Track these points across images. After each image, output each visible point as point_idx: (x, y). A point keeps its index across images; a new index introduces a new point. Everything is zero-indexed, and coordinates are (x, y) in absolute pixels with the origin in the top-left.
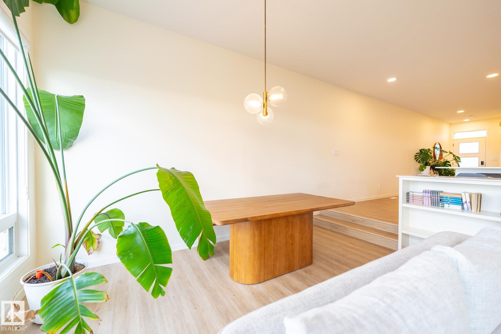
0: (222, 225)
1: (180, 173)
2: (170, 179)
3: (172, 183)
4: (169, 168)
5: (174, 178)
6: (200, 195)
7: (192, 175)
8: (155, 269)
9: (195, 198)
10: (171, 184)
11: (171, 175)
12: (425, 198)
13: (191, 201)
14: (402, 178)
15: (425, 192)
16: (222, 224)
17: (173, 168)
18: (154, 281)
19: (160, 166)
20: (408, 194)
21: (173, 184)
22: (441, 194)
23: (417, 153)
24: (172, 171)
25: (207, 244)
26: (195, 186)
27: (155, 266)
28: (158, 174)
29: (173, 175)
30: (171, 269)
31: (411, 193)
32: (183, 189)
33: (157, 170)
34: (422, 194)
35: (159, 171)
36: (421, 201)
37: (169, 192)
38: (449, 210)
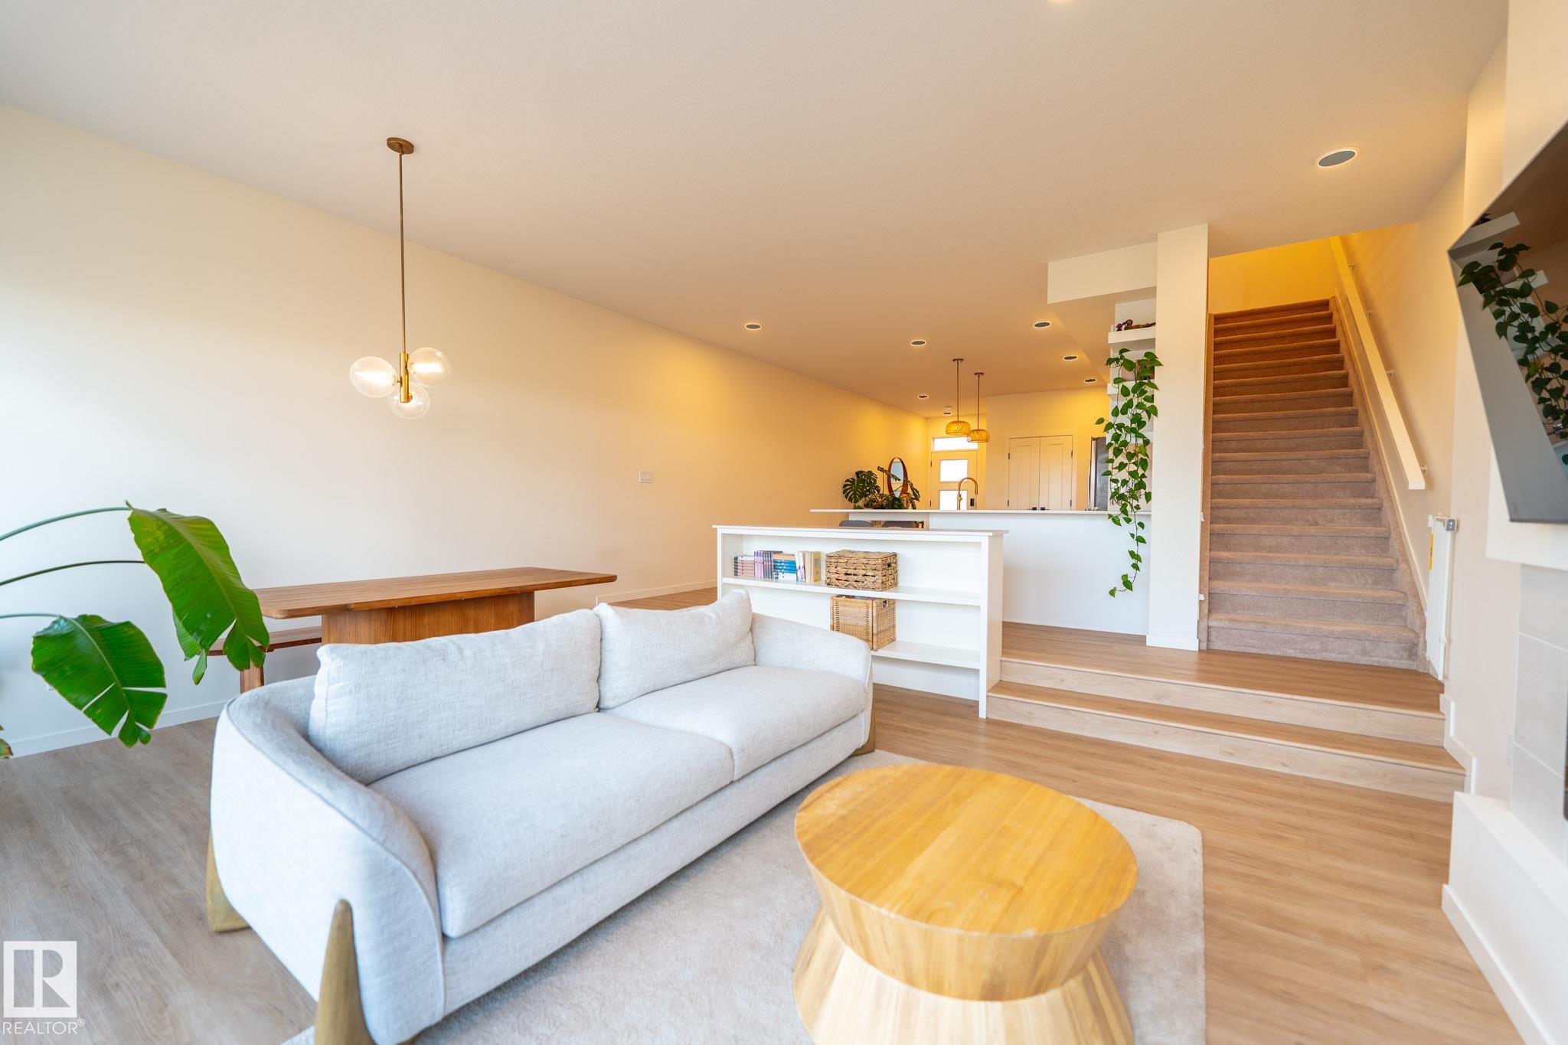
0: (286, 618)
1: (180, 519)
2: (158, 529)
3: (163, 537)
4: (152, 508)
5: (166, 527)
6: (233, 563)
7: (211, 523)
8: (126, 695)
9: (217, 564)
10: (161, 539)
11: (160, 523)
12: (756, 564)
13: (207, 569)
14: (722, 530)
15: (757, 554)
16: (285, 616)
17: (164, 510)
18: (123, 715)
19: (134, 506)
20: (736, 558)
21: (166, 537)
22: (775, 557)
23: (847, 481)
24: (162, 515)
25: (245, 645)
26: (218, 544)
27: (126, 691)
28: (130, 519)
29: (165, 523)
30: (164, 696)
31: (740, 558)
32: (190, 547)
33: (129, 513)
34: (752, 559)
35: (132, 514)
36: (751, 572)
37: (156, 551)
38: (783, 582)
